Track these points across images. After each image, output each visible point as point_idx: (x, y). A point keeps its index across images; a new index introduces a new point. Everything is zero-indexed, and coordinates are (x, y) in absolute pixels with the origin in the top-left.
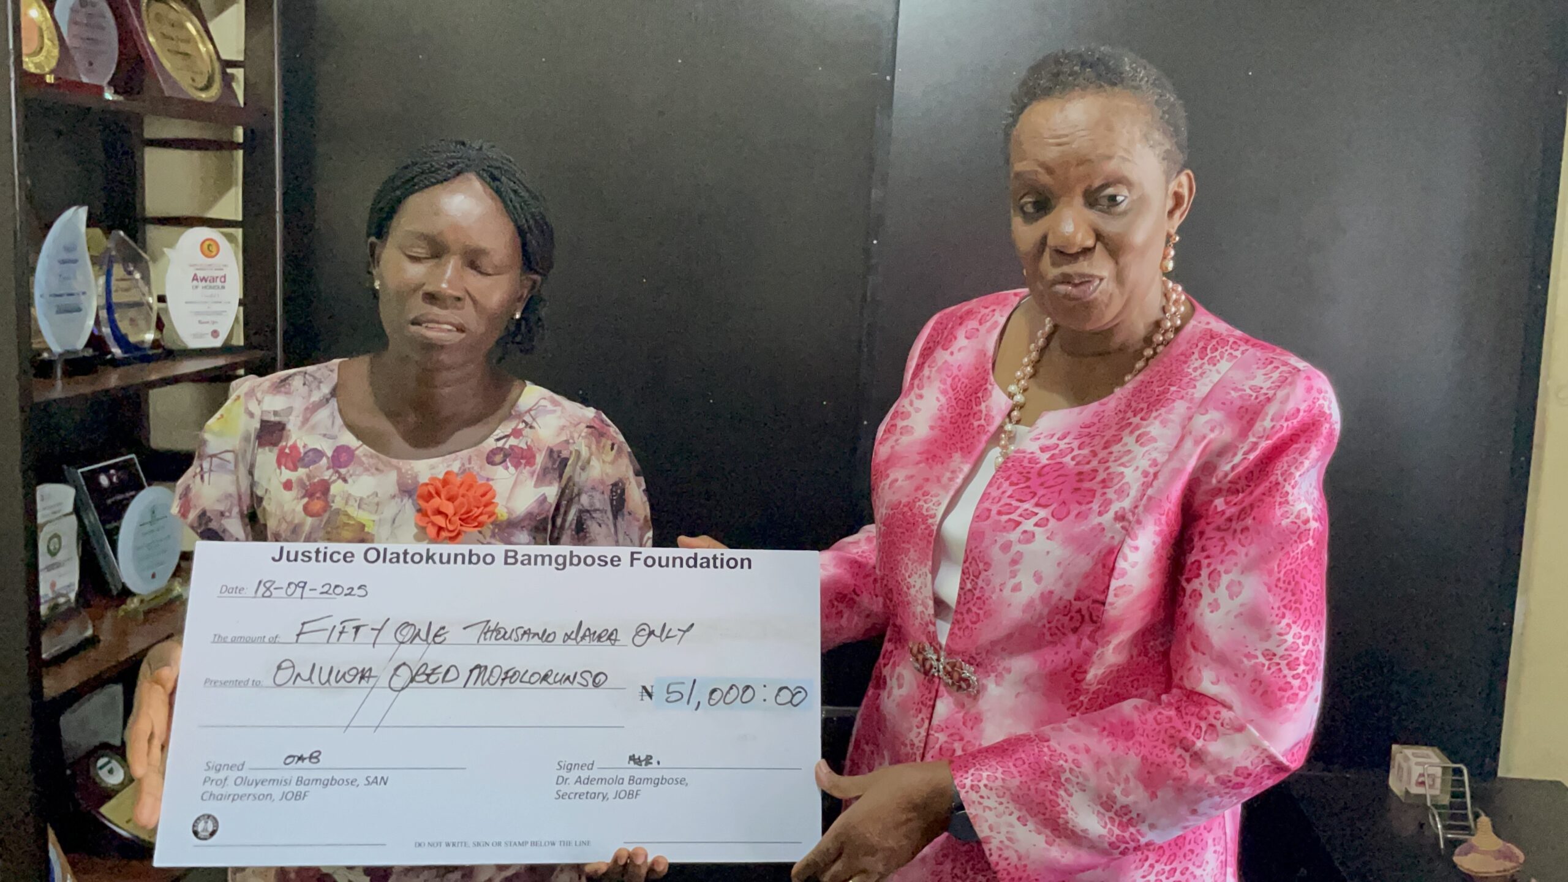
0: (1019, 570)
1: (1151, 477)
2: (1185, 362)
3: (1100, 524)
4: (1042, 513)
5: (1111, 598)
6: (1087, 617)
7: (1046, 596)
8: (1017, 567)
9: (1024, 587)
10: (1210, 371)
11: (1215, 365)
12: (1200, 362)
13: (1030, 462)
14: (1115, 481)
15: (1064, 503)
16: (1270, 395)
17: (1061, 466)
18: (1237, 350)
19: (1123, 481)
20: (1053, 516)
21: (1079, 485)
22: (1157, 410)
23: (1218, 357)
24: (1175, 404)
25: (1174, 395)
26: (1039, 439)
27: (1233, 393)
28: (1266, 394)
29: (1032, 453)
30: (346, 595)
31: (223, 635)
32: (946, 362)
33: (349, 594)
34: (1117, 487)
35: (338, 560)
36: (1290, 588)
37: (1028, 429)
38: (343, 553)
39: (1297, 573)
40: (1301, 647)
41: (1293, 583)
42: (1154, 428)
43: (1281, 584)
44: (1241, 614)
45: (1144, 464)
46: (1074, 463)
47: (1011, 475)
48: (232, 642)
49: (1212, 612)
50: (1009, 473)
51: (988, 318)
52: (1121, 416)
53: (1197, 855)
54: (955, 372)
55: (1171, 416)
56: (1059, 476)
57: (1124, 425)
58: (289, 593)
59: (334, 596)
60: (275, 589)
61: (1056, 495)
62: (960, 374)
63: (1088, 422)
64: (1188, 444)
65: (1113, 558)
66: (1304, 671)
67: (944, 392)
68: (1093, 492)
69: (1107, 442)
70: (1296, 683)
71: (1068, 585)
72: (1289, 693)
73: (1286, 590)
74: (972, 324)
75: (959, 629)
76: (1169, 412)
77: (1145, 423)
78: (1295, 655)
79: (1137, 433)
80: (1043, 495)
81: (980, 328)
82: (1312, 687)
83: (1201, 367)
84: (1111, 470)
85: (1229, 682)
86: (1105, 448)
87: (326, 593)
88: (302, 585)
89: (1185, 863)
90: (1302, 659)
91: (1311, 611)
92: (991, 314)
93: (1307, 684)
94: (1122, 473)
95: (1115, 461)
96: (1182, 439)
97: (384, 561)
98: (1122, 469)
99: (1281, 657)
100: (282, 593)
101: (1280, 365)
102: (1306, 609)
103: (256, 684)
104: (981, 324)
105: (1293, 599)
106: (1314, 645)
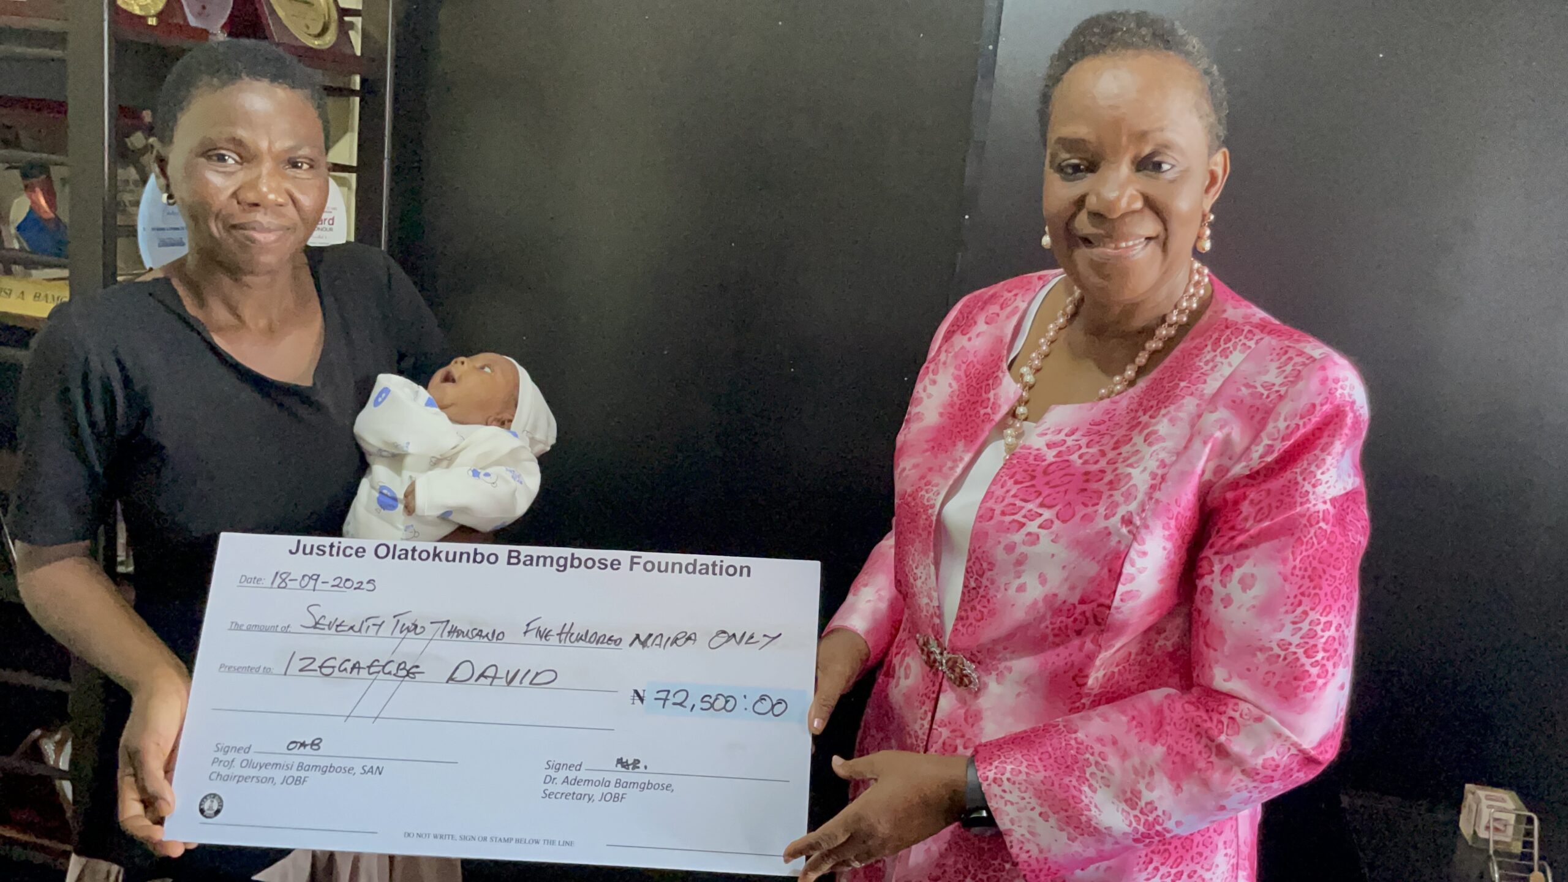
0: (1024, 571)
1: (1159, 479)
2: (1197, 356)
3: (1106, 528)
4: (1047, 514)
5: (1116, 602)
6: (1092, 620)
7: (1050, 599)
8: (1022, 568)
9: (1029, 587)
10: (1222, 363)
11: (1227, 357)
12: (1212, 354)
13: (1035, 460)
14: (1122, 483)
15: (1069, 504)
16: (1282, 393)
17: (1067, 464)
18: (1252, 339)
19: (1131, 483)
20: (1058, 518)
21: (1085, 485)
22: (1165, 407)
23: (1231, 349)
24: (1185, 401)
25: (1184, 391)
26: (1046, 434)
27: (1243, 389)
28: (1278, 391)
29: (1038, 450)
30: (355, 589)
31: (240, 623)
32: (963, 348)
33: (359, 588)
34: (1124, 489)
35: (351, 555)
36: (1307, 574)
37: (1034, 424)
38: (355, 548)
39: (1314, 558)
40: (1320, 633)
41: (1310, 569)
42: (1162, 426)
43: (1297, 572)
44: (1254, 607)
45: (1152, 464)
46: (1081, 461)
47: (1016, 472)
48: (248, 629)
49: (1225, 607)
50: (1013, 470)
51: (1009, 303)
52: (1132, 415)
53: (1206, 858)
54: (971, 358)
55: (1181, 414)
56: (1065, 475)
57: (1135, 425)
58: (303, 585)
59: (344, 589)
60: (290, 580)
61: (1062, 494)
62: (975, 360)
63: (1097, 420)
64: (1197, 444)
65: (1121, 561)
66: (1323, 658)
67: (957, 378)
68: (1099, 494)
69: (1117, 442)
70: (1314, 671)
71: (1072, 588)
72: (1307, 681)
73: (1303, 577)
74: (994, 308)
75: (963, 626)
76: (1178, 409)
77: (1153, 421)
78: (1312, 642)
79: (1146, 432)
80: (1049, 495)
81: (1001, 313)
82: (1333, 674)
83: (1213, 360)
84: (1118, 472)
85: (1241, 677)
86: (1114, 449)
87: (337, 586)
88: (315, 577)
89: (1192, 867)
90: (1320, 646)
91: (1332, 596)
92: (1013, 298)
93: (1327, 671)
94: (1129, 474)
95: (1124, 462)
96: (1190, 440)
97: (393, 557)
98: (1129, 470)
99: (1298, 645)
100: (296, 584)
101: (1294, 356)
102: (1326, 595)
103: (267, 671)
104: (1002, 308)
105: (1312, 585)
106: (1337, 630)
